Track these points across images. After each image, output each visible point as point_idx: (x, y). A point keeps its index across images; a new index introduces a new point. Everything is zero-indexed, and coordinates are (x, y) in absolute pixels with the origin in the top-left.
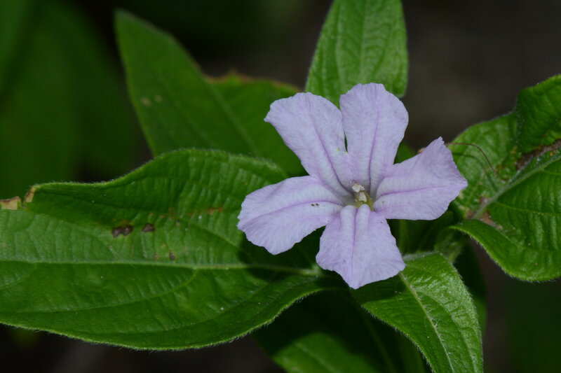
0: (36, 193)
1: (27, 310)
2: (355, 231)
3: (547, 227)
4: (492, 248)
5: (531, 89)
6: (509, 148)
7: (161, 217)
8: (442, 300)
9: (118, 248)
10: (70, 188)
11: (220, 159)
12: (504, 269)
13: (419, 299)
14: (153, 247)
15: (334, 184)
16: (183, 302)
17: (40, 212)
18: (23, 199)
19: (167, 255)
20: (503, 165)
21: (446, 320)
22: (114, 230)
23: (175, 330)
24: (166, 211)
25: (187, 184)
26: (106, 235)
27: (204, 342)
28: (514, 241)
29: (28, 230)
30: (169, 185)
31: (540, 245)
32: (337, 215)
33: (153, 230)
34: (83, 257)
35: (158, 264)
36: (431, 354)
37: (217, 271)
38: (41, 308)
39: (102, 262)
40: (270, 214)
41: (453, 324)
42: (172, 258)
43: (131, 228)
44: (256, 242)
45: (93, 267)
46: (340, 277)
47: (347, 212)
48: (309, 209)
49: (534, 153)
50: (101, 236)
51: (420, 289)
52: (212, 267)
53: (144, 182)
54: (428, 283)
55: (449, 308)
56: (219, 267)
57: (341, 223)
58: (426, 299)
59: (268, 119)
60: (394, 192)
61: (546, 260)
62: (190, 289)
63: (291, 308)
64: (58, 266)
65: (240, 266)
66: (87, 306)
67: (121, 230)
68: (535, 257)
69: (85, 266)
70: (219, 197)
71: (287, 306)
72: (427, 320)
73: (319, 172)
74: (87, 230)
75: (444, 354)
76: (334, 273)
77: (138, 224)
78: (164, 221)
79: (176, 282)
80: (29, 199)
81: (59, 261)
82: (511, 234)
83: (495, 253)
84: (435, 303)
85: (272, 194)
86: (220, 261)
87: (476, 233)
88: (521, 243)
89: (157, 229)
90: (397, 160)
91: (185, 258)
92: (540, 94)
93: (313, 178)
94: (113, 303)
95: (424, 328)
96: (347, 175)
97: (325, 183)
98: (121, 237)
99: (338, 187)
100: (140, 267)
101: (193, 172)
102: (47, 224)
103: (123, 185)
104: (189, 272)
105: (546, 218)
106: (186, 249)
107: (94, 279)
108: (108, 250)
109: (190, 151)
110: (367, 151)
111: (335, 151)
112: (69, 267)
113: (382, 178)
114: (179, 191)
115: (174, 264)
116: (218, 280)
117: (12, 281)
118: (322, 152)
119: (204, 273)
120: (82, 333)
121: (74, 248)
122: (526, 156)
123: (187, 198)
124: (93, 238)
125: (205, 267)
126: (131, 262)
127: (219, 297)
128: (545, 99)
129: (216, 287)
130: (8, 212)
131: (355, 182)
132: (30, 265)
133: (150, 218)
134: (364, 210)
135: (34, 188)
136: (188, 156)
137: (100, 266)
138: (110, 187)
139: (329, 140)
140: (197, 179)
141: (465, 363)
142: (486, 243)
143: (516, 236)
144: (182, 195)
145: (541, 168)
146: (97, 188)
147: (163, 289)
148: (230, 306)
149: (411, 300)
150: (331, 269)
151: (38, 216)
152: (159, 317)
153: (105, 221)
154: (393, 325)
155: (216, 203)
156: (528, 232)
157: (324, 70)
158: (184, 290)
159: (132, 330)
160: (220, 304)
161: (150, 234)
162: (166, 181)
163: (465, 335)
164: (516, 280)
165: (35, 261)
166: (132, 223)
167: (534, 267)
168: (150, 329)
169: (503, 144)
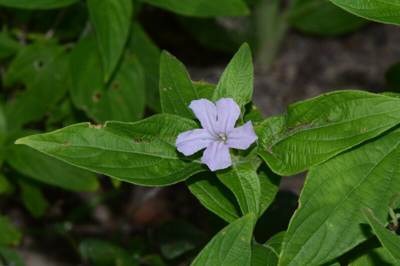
0: (107, 124)
1: (99, 166)
2: (216, 150)
3: (290, 157)
4: (269, 162)
5: (290, 106)
6: (284, 126)
7: (153, 137)
8: (248, 179)
9: (136, 147)
10: (119, 123)
11: (177, 119)
12: (272, 170)
13: (240, 178)
14: (149, 148)
15: (213, 132)
16: (157, 169)
17: (108, 131)
18: (102, 126)
19: (154, 152)
20: (281, 132)
21: (249, 186)
22: (135, 140)
23: (151, 179)
24: (155, 135)
25: (164, 126)
26: (132, 142)
27: (160, 184)
28: (279, 160)
29: (103, 137)
30: (157, 126)
31: (287, 163)
32: (212, 144)
33: (150, 142)
34: (122, 149)
35: (150, 154)
36: (240, 198)
37: (171, 159)
38: (104, 166)
39: (128, 151)
40: (187, 141)
41: (251, 188)
42: (155, 153)
43: (141, 140)
44: (180, 151)
45: (126, 153)
46: (207, 166)
47: (215, 144)
48: (202, 141)
49: (291, 129)
50: (130, 142)
51: (241, 174)
52: (170, 158)
53: (147, 124)
54: (245, 172)
55: (250, 182)
56: (173, 158)
57: (212, 147)
58: (242, 178)
59: (190, 107)
60: (233, 138)
61: (288, 169)
62: (160, 165)
63: (193, 175)
64: (113, 151)
65: (177, 158)
66: (120, 167)
67: (138, 140)
68: (285, 167)
69: (123, 152)
70: (175, 132)
71: (192, 175)
72: (241, 186)
73: (207, 127)
74: (125, 139)
75: (246, 199)
76: (206, 165)
77: (144, 139)
78: (154, 139)
79: (155, 162)
80: (105, 126)
81: (113, 150)
82: (278, 158)
83: (270, 164)
84: (245, 180)
85: (189, 134)
86: (173, 156)
87: (264, 156)
88: (281, 161)
89: (151, 142)
90: (235, 126)
91: (160, 153)
92: (293, 108)
93: (205, 130)
94: (130, 167)
95: (239, 188)
96: (217, 130)
97: (209, 132)
98: (137, 143)
99: (214, 134)
100: (143, 155)
101: (166, 122)
102: (111, 136)
103: (139, 124)
104: (161, 158)
105: (290, 153)
106: (160, 150)
107: (125, 157)
108: (132, 147)
109: (166, 115)
110: (225, 122)
111: (213, 121)
112: (117, 152)
113: (229, 132)
114: (160, 129)
115: (155, 155)
116: (172, 163)
117: (95, 155)
118: (208, 121)
119: (166, 159)
120: (116, 176)
121: (119, 146)
122: (289, 129)
123: (163, 131)
124: (127, 142)
125: (167, 157)
126: (140, 153)
127: (170, 169)
128: (295, 110)
129: (170, 165)
130: (96, 129)
131: (220, 132)
132: (102, 150)
133: (149, 138)
134: (222, 143)
135: (106, 122)
136: (165, 116)
137: (128, 153)
138: (133, 125)
139: (211, 117)
140: (168, 125)
141: (253, 203)
142: (267, 159)
143: (279, 158)
144: (162, 130)
145: (291, 135)
146: (129, 125)
147: (149, 164)
148: (173, 172)
149: (236, 178)
150: (205, 163)
151: (107, 132)
152: (146, 174)
153: (132, 137)
154: (227, 186)
155: (174, 135)
156: (284, 158)
157: (221, 90)
158: (158, 164)
159: (135, 177)
160: (170, 171)
161: (148, 143)
162: (155, 124)
163: (255, 192)
164: (276, 175)
165: (104, 148)
166: (142, 138)
167: (283, 171)
168: (142, 178)
169: (282, 124)
